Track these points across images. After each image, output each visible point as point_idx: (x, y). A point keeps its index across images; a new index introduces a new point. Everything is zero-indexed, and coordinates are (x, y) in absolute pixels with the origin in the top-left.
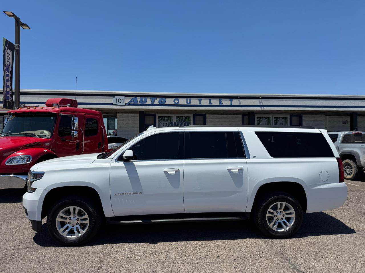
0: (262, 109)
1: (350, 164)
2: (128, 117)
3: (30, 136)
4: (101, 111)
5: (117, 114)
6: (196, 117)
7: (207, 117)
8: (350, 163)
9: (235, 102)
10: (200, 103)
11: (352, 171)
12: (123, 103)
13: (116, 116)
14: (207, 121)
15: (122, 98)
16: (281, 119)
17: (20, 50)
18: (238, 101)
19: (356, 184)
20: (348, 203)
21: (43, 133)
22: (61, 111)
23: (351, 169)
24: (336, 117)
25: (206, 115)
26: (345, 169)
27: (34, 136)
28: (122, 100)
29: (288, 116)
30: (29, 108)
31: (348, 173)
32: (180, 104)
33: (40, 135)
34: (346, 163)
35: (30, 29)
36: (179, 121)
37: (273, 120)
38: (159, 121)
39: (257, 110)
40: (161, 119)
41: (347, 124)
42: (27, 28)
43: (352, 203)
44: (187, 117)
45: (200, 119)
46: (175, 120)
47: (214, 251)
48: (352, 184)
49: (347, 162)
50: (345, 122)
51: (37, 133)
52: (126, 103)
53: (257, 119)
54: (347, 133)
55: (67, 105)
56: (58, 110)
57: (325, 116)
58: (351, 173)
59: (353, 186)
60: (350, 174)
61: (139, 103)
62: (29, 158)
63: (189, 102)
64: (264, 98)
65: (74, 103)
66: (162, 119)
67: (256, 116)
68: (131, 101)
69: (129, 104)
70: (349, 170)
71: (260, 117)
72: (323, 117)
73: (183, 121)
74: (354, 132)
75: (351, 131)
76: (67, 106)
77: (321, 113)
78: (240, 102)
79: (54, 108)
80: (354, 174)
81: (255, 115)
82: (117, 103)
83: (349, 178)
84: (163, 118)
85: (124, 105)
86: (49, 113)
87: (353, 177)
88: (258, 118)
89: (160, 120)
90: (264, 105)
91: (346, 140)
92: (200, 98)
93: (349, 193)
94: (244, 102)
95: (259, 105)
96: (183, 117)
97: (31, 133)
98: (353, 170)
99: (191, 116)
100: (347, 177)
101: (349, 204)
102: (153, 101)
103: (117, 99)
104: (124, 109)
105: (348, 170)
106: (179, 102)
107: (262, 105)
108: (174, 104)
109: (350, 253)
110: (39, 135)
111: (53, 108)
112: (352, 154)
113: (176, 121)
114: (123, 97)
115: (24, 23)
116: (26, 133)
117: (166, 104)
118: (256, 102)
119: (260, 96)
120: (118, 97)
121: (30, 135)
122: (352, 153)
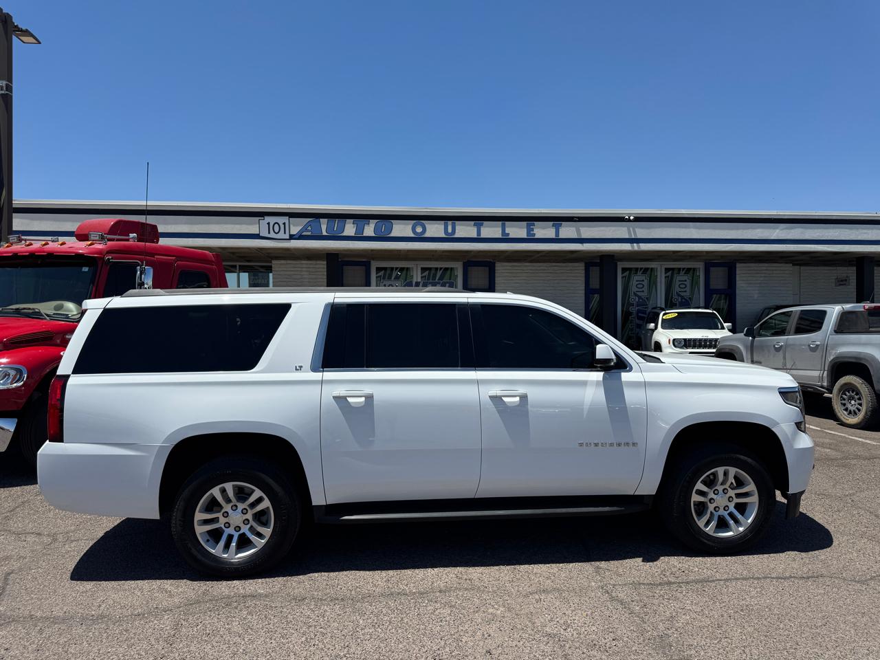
0: (636, 247)
1: (857, 388)
2: (299, 269)
3: (28, 315)
4: (233, 253)
5: (274, 262)
6: (470, 268)
7: (496, 268)
8: (856, 384)
9: (567, 231)
10: (479, 233)
11: (860, 405)
12: (285, 233)
13: (271, 267)
14: (498, 280)
15: (281, 220)
16: (682, 273)
17: (11, 97)
18: (574, 229)
19: (870, 439)
20: (850, 492)
21: (61, 307)
22: (109, 252)
23: (860, 399)
24: (819, 268)
25: (495, 263)
26: (844, 400)
27: (37, 315)
28: (282, 226)
29: (700, 266)
30: (31, 244)
31: (850, 411)
32: (427, 235)
33: (54, 314)
34: (845, 384)
35: (40, 43)
36: (429, 279)
37: (663, 276)
38: (379, 279)
39: (621, 251)
40: (381, 273)
41: (849, 285)
42: (31, 40)
43: (861, 491)
44: (446, 269)
45: (479, 274)
46: (417, 276)
47: (478, 634)
48: (860, 439)
49: (849, 381)
50: (842, 282)
51: (47, 308)
52: (292, 233)
53: (622, 273)
54: (848, 307)
55: (129, 236)
56: (102, 249)
57: (794, 265)
58: (859, 410)
59: (863, 444)
60: (855, 413)
61: (324, 233)
62: (19, 372)
63: (450, 230)
64: (639, 219)
65: (151, 233)
66: (385, 274)
67: (620, 265)
68: (305, 229)
69: (300, 237)
70: (853, 402)
71: (630, 269)
72: (788, 267)
73: (437, 278)
74: (868, 305)
75: (858, 301)
76: (128, 240)
77: (782, 257)
78: (578, 231)
79: (90, 245)
80: (866, 413)
81: (619, 263)
82: (269, 233)
83: (852, 423)
84: (388, 272)
85: (288, 238)
86: (79, 257)
87: (863, 420)
88: (624, 270)
89: (381, 276)
90: (639, 237)
91: (846, 324)
92: (478, 219)
93: (853, 463)
94: (588, 231)
95: (627, 237)
96: (437, 269)
97: (29, 309)
98: (864, 402)
99: (458, 267)
100: (847, 422)
101: (854, 494)
102: (360, 229)
103: (269, 224)
104: (287, 249)
105: (850, 403)
106: (424, 230)
107: (633, 237)
108: (413, 235)
109: (858, 643)
110: (51, 312)
111: (90, 243)
112: (863, 362)
113: (419, 280)
114: (285, 219)
115: (24, 28)
116: (18, 309)
117: (392, 235)
118: (620, 231)
119: (630, 215)
120: (272, 220)
121: (29, 313)
122: (860, 359)
